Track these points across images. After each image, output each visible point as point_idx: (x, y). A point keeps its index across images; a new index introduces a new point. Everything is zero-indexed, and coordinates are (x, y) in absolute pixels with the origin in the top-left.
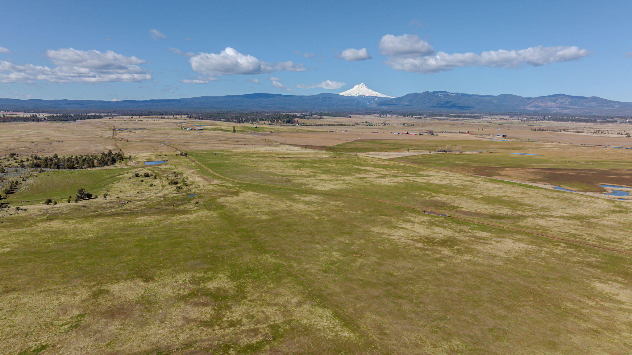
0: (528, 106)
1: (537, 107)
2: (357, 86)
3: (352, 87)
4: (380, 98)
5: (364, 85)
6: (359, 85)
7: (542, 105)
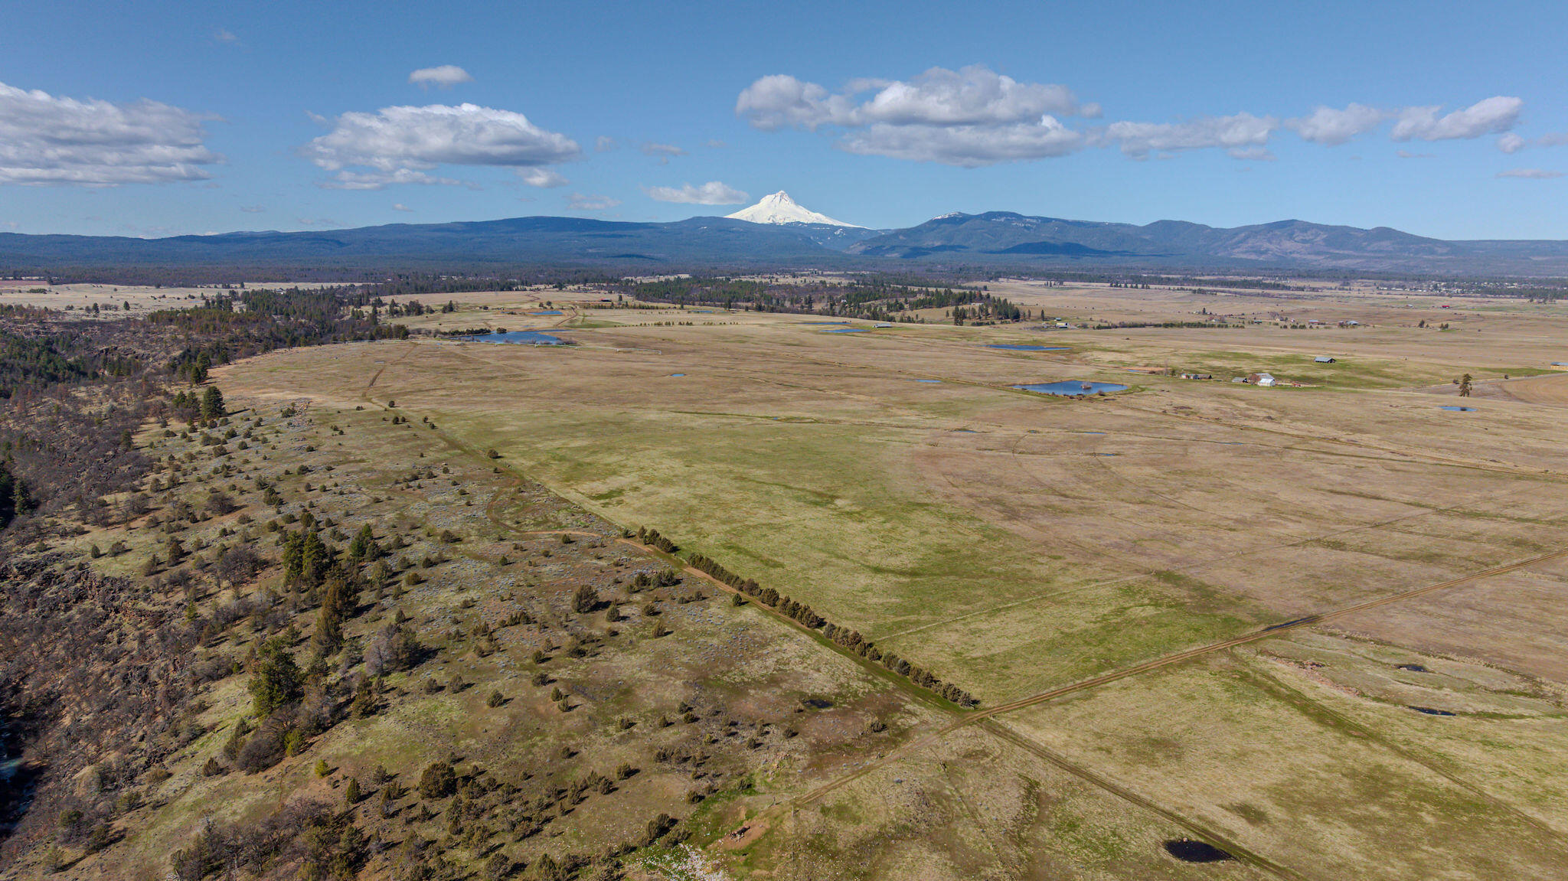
0: (1236, 250)
1: (1262, 253)
2: (769, 198)
3: (757, 202)
4: (845, 229)
5: (786, 197)
6: (773, 196)
7: (1272, 247)
